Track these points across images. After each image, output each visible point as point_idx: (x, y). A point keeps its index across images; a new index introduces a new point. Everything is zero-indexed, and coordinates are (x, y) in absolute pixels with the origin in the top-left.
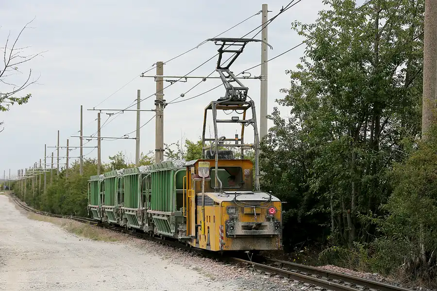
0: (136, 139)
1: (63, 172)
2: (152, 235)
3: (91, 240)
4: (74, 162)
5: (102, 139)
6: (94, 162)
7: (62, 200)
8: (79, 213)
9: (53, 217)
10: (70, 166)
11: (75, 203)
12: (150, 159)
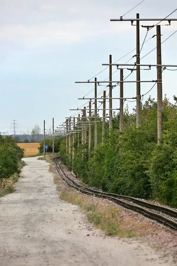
5: (165, 68)
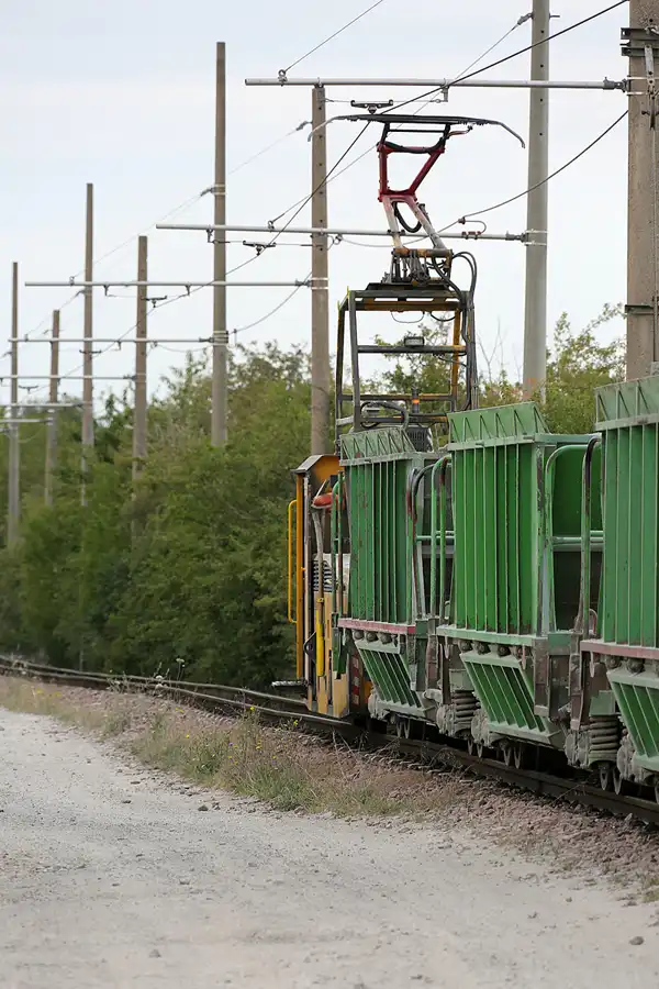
0: (523, 238)
1: (118, 422)
2: (611, 787)
3: (261, 807)
4: (183, 365)
6: (294, 363)
7: (111, 584)
8: (204, 663)
9: (59, 682)
10: (159, 391)
11: (180, 603)
12: (605, 353)
